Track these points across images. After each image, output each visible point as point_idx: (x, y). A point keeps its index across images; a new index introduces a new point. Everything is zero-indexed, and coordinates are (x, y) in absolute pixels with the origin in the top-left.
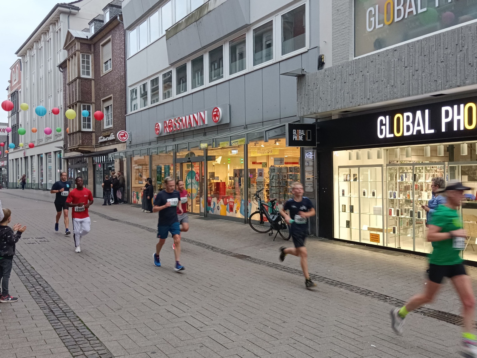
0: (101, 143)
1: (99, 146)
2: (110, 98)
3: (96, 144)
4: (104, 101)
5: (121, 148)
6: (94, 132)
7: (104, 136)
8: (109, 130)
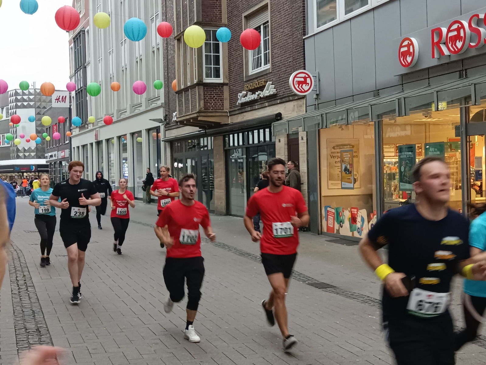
0: (244, 105)
1: (237, 112)
2: (265, 8)
3: (230, 108)
4: (248, 18)
5: (293, 110)
6: (226, 84)
7: (250, 91)
8: (262, 76)
